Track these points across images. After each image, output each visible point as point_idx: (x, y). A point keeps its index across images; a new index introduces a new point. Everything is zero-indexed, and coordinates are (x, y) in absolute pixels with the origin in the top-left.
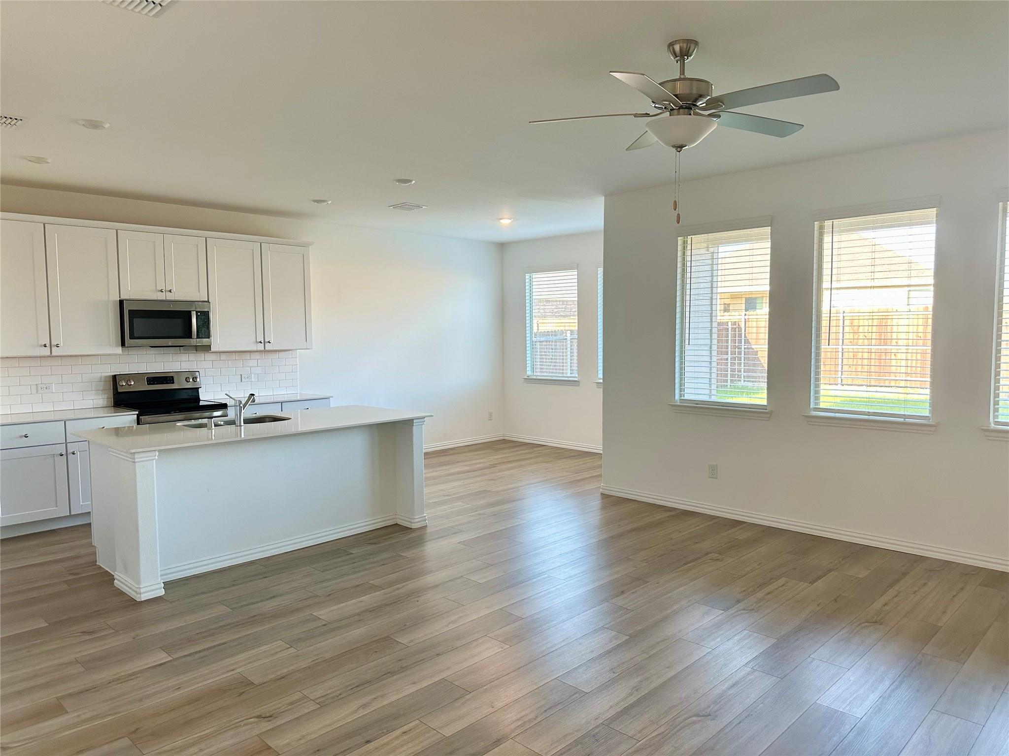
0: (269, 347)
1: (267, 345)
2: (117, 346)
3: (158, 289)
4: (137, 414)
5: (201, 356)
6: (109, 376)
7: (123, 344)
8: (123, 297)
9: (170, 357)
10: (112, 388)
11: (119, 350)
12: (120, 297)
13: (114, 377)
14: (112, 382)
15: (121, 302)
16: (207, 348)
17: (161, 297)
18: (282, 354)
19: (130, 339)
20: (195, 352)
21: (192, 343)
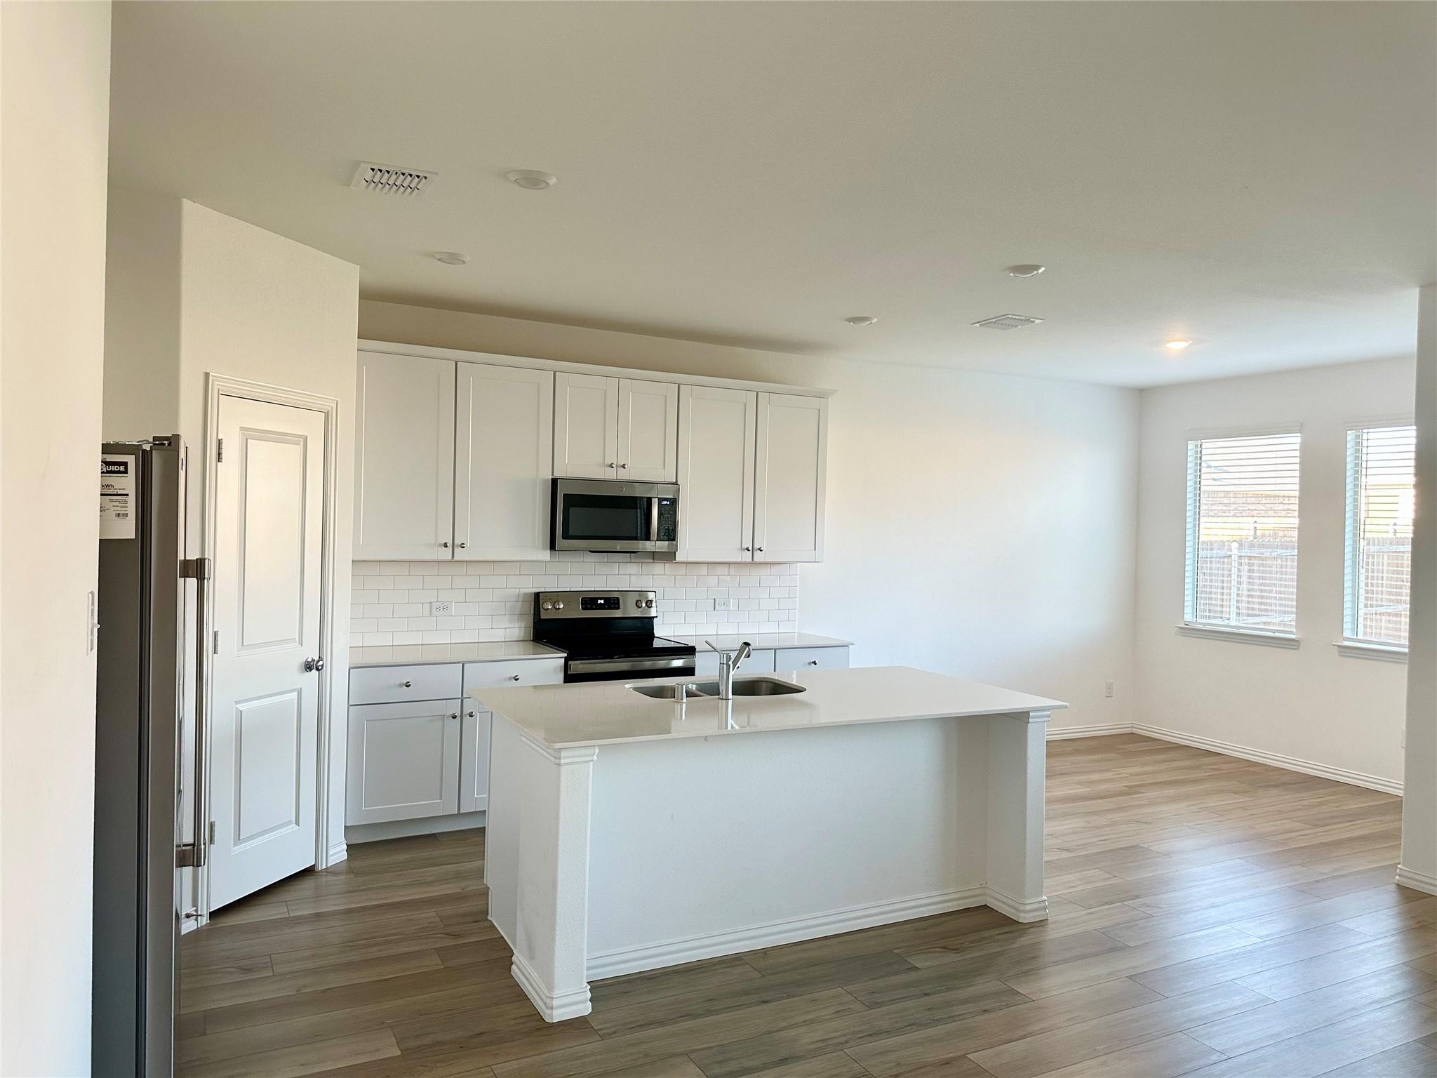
0: (759, 557)
1: (757, 553)
2: (544, 549)
3: (606, 462)
4: (565, 658)
5: (658, 568)
6: (531, 594)
7: (553, 547)
8: (557, 475)
9: (615, 568)
10: (532, 612)
11: (546, 555)
12: (553, 475)
13: (537, 595)
14: (533, 603)
15: (554, 482)
16: (670, 556)
17: (611, 475)
18: (775, 569)
19: (563, 538)
20: (652, 561)
21: (648, 547)
